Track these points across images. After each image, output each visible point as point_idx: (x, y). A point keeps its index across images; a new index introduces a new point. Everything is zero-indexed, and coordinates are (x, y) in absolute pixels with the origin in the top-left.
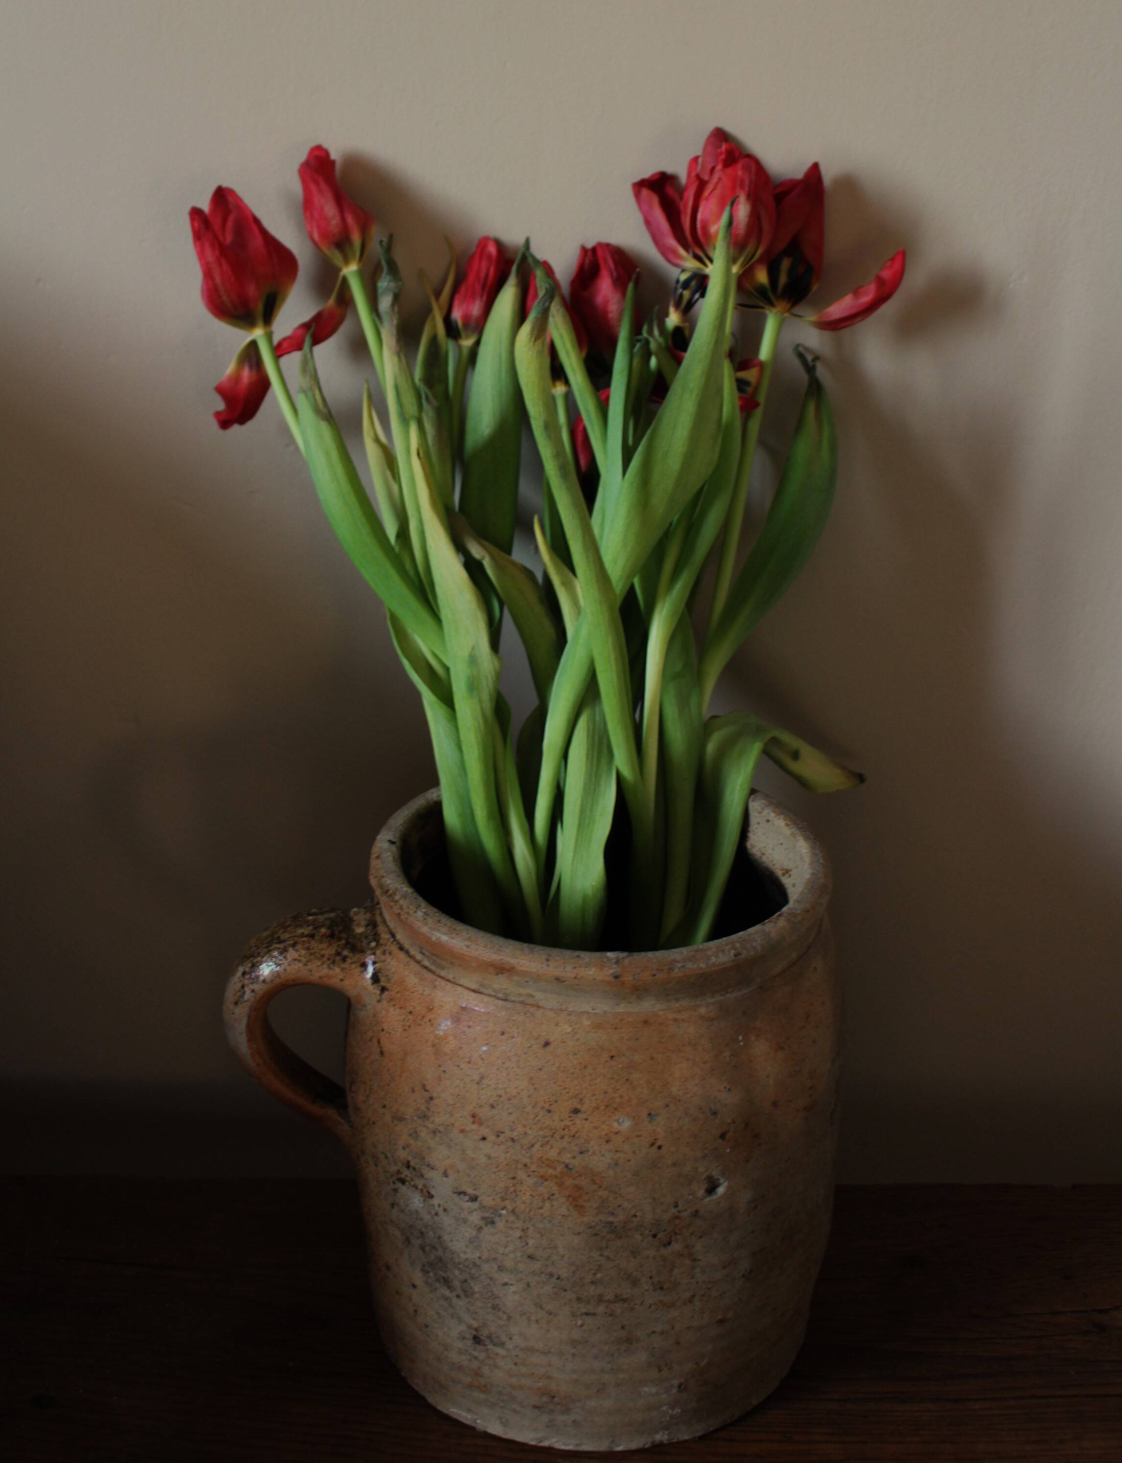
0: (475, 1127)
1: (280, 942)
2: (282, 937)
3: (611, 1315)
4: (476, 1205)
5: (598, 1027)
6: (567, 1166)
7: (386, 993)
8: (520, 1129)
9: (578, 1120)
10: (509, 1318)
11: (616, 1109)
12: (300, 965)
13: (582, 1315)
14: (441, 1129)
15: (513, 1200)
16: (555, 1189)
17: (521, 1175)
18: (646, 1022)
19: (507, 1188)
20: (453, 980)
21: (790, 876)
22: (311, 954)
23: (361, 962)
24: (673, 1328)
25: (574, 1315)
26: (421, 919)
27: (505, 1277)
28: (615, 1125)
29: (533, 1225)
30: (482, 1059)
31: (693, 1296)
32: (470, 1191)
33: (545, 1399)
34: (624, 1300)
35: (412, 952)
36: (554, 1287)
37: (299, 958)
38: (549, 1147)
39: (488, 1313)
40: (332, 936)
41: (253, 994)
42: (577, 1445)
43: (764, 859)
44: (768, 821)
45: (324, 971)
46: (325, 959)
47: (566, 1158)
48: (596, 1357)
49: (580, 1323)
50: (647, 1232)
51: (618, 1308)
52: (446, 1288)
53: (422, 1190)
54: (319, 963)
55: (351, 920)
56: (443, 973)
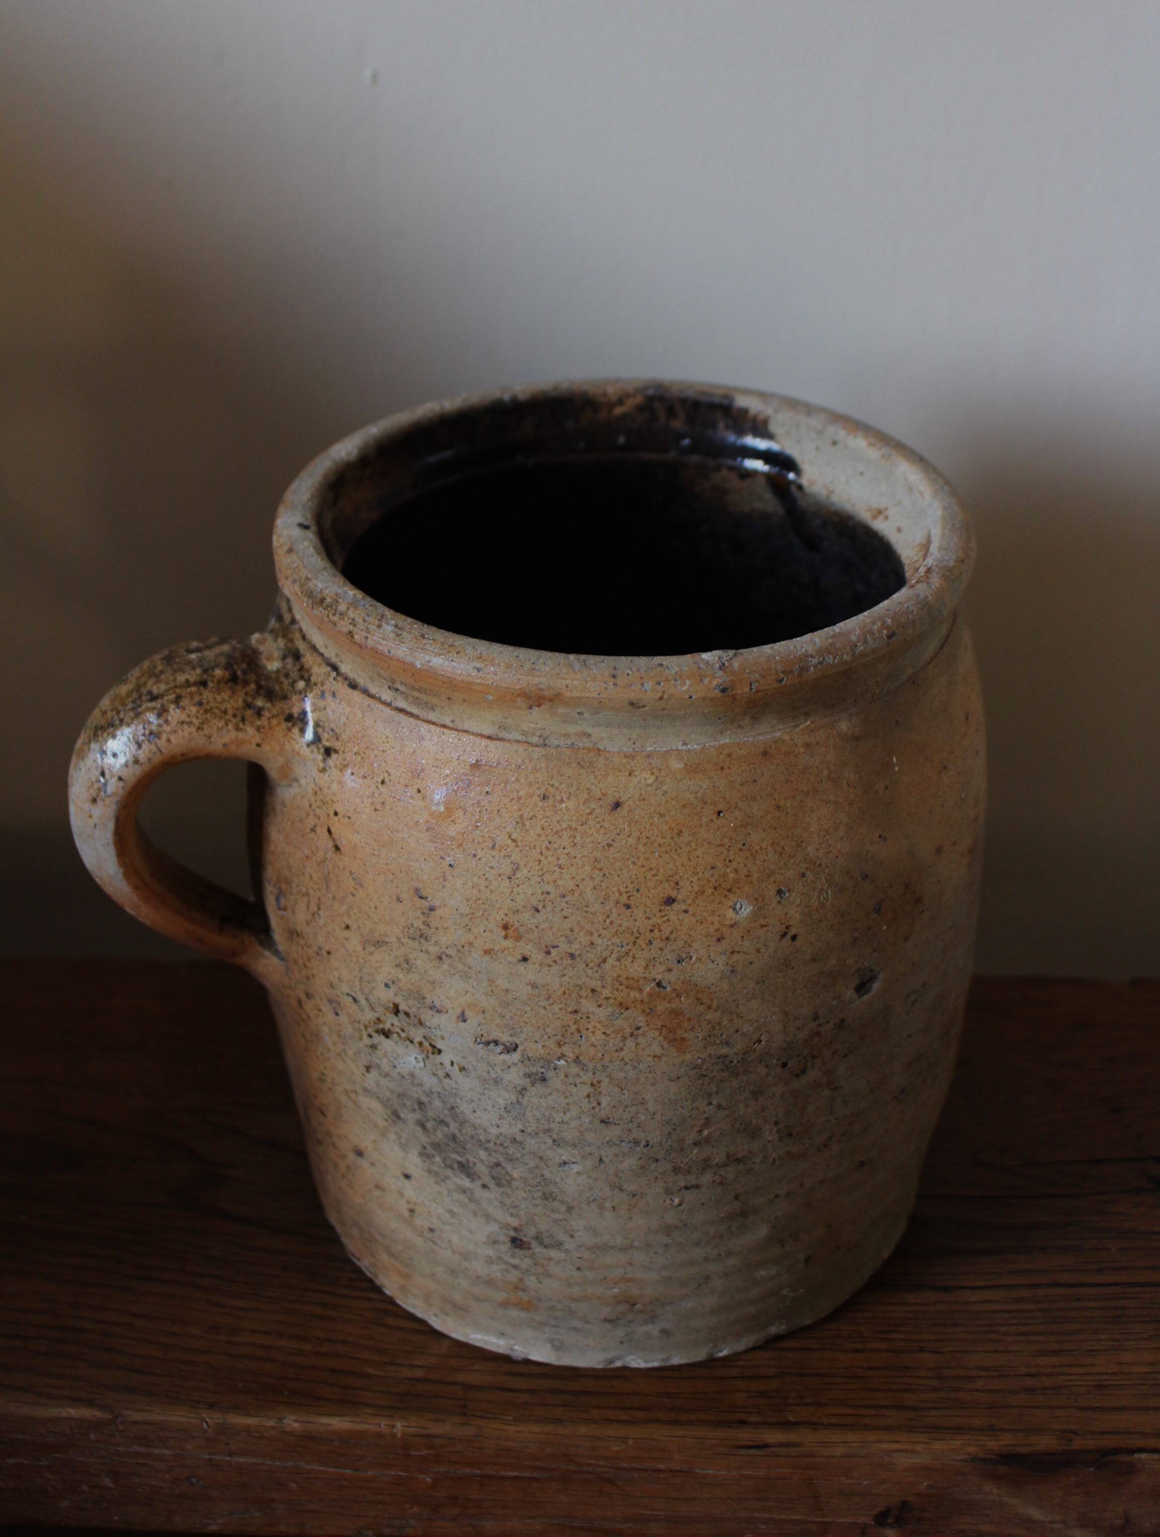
0: (509, 943)
1: (153, 698)
2: (155, 691)
3: (721, 1183)
4: (516, 1056)
5: (693, 769)
6: (659, 985)
7: (334, 756)
8: (583, 939)
9: (673, 913)
10: (570, 1209)
11: (729, 891)
12: (193, 729)
13: (680, 1190)
14: (452, 952)
15: (575, 1043)
16: (641, 1020)
17: (588, 1005)
18: (765, 753)
19: (565, 1027)
20: (451, 725)
21: (886, 518)
22: (206, 711)
23: (286, 714)
24: (802, 1185)
25: (669, 1192)
26: (392, 635)
27: (565, 1154)
28: (730, 913)
29: (610, 1076)
30: (514, 841)
31: (830, 1139)
32: (505, 1038)
33: (621, 1308)
34: (739, 1161)
35: (373, 690)
36: (640, 1158)
37: (188, 720)
38: (630, 959)
39: (536, 1206)
40: (234, 679)
41: (121, 784)
42: (663, 1360)
43: (835, 498)
44: (835, 443)
45: (230, 735)
46: (229, 716)
47: (658, 972)
48: (698, 1244)
49: (677, 1201)
50: (774, 1061)
51: (730, 1173)
52: (463, 1176)
53: (421, 1044)
54: (220, 724)
55: (256, 653)
56: (432, 716)
